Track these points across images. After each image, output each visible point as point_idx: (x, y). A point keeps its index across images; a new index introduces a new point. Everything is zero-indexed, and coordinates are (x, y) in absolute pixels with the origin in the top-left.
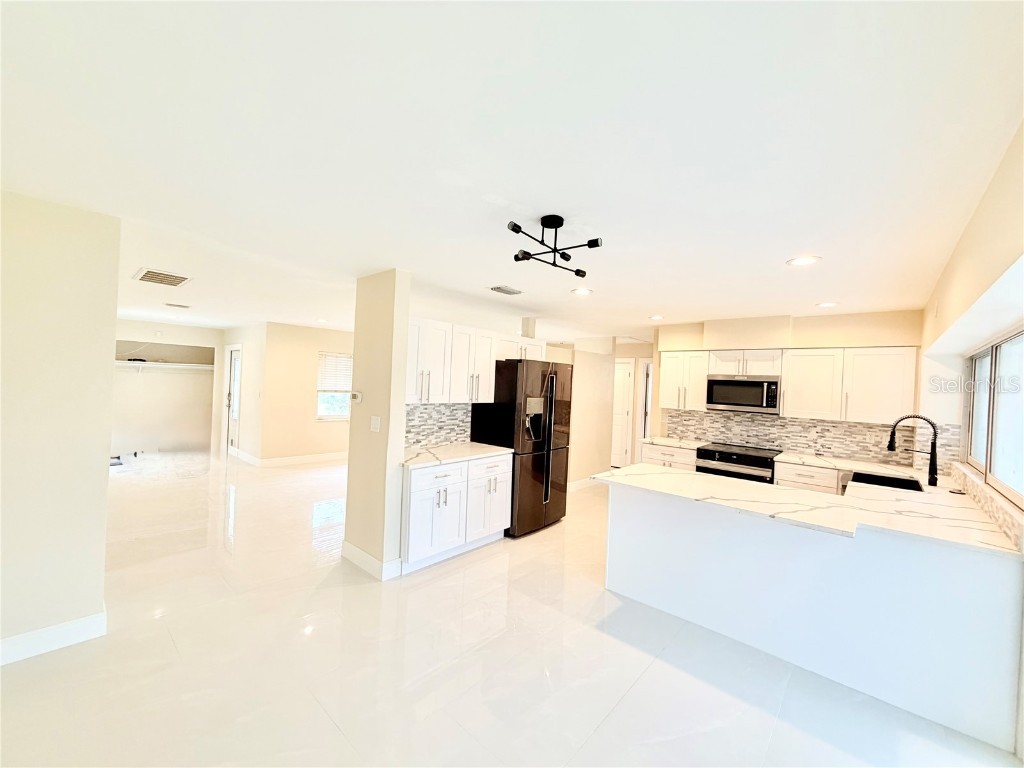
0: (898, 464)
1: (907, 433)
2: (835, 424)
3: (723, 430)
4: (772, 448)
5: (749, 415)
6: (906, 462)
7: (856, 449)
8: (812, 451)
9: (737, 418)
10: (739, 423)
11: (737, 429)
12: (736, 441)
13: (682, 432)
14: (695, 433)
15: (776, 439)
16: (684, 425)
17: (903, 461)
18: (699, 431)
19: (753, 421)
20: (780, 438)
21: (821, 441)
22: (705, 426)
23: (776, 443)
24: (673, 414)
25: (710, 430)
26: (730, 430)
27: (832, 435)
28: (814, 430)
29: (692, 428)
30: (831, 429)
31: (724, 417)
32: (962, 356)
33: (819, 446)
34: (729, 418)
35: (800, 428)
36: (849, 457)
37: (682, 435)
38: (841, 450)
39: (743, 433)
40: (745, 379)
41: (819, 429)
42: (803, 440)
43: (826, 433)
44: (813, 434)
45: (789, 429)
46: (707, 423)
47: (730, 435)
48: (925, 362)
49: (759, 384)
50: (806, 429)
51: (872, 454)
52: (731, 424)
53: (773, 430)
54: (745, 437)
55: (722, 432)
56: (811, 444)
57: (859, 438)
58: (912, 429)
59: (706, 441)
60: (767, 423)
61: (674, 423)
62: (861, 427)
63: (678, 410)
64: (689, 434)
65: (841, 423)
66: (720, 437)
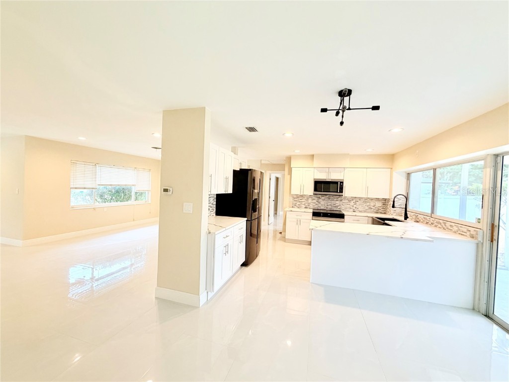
0: (381, 213)
1: (384, 201)
2: (360, 198)
3: (317, 203)
5: (328, 196)
6: (383, 212)
7: (367, 208)
8: (352, 210)
9: (323, 198)
10: (324, 200)
11: (322, 203)
12: (322, 208)
13: (299, 205)
15: (338, 206)
16: (299, 202)
17: (382, 212)
18: (306, 204)
19: (329, 199)
20: (340, 205)
21: (355, 206)
22: (309, 202)
24: (295, 197)
25: (311, 203)
26: (320, 203)
27: (359, 203)
28: (353, 201)
29: (303, 203)
30: (359, 201)
31: (317, 197)
32: (406, 172)
33: (354, 208)
34: (319, 198)
35: (347, 201)
36: (365, 212)
38: (362, 209)
40: (331, 180)
41: (354, 201)
42: (348, 206)
43: (357, 203)
44: (352, 203)
45: (343, 201)
46: (310, 201)
47: (320, 205)
48: (394, 174)
49: (337, 183)
50: (350, 201)
52: (320, 200)
53: (337, 202)
54: (326, 205)
55: (316, 204)
56: (351, 207)
57: (368, 204)
58: (385, 200)
59: (310, 208)
60: (335, 200)
61: (295, 201)
62: (368, 200)
63: (297, 195)
64: (302, 205)
65: (362, 198)
66: (316, 206)
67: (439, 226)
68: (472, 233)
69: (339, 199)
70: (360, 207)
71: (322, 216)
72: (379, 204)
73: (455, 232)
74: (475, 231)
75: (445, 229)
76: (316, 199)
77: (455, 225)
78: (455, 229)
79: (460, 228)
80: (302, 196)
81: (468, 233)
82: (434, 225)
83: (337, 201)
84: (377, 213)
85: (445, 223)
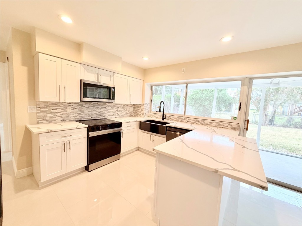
1: (134, 107)
4: (102, 118)
5: (92, 103)
6: (134, 115)
8: (114, 116)
9: (87, 106)
10: (87, 108)
11: (86, 111)
13: (51, 118)
14: (61, 117)
16: (51, 113)
18: (64, 116)
20: (104, 113)
21: (117, 112)
22: (68, 112)
23: (103, 116)
24: (41, 106)
25: (71, 114)
26: (83, 113)
27: (119, 109)
28: (115, 108)
29: (59, 114)
30: (119, 107)
37: (51, 119)
39: (90, 113)
41: (116, 108)
42: (112, 113)
43: (118, 109)
44: (114, 110)
47: (83, 115)
48: (145, 86)
49: (109, 88)
51: (128, 114)
53: (102, 110)
54: (91, 115)
55: (79, 114)
56: (114, 114)
57: (125, 109)
58: (135, 105)
59: (70, 121)
60: (100, 107)
61: (42, 112)
62: (126, 105)
63: (48, 102)
64: (57, 118)
65: (121, 104)
66: (78, 117)
67: (198, 123)
68: (233, 126)
69: (104, 106)
70: (120, 113)
71: (101, 130)
72: (132, 109)
73: (215, 126)
74: (236, 125)
75: (204, 125)
76: (79, 107)
77: (215, 122)
78: (215, 124)
79: (220, 124)
80: (56, 104)
81: (230, 127)
82: (191, 122)
83: (102, 108)
84: (130, 116)
85: (204, 122)
